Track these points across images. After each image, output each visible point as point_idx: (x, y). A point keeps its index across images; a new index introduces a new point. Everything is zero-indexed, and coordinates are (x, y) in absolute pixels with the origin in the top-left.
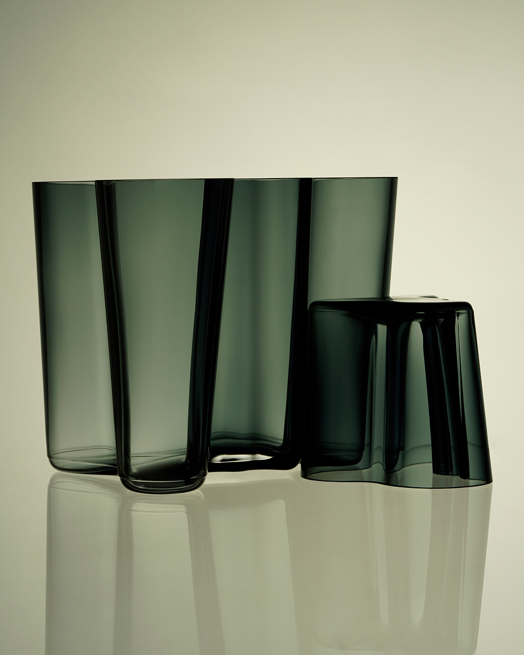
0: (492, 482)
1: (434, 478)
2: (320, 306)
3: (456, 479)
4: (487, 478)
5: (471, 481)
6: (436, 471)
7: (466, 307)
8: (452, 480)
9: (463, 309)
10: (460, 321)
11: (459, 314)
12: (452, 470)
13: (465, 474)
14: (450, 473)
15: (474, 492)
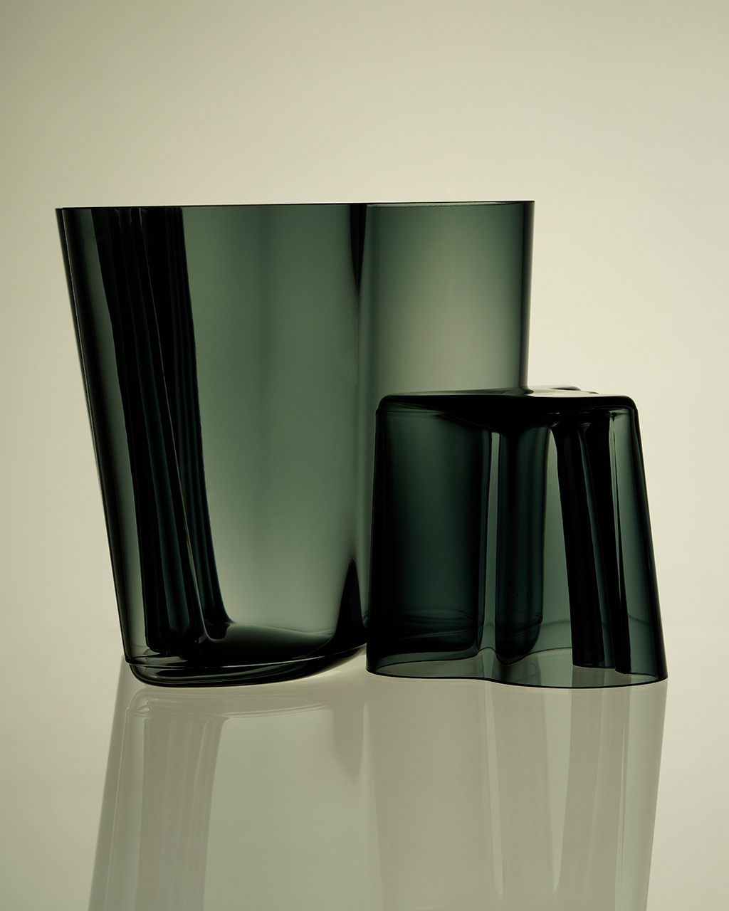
0: (666, 677)
1: (574, 673)
2: (397, 404)
3: (609, 674)
4: (658, 671)
5: (633, 677)
6: (578, 660)
7: (626, 404)
8: (604, 675)
9: (621, 408)
10: (617, 427)
11: (615, 415)
12: (603, 659)
13: (623, 666)
14: (600, 664)
15: (637, 694)
